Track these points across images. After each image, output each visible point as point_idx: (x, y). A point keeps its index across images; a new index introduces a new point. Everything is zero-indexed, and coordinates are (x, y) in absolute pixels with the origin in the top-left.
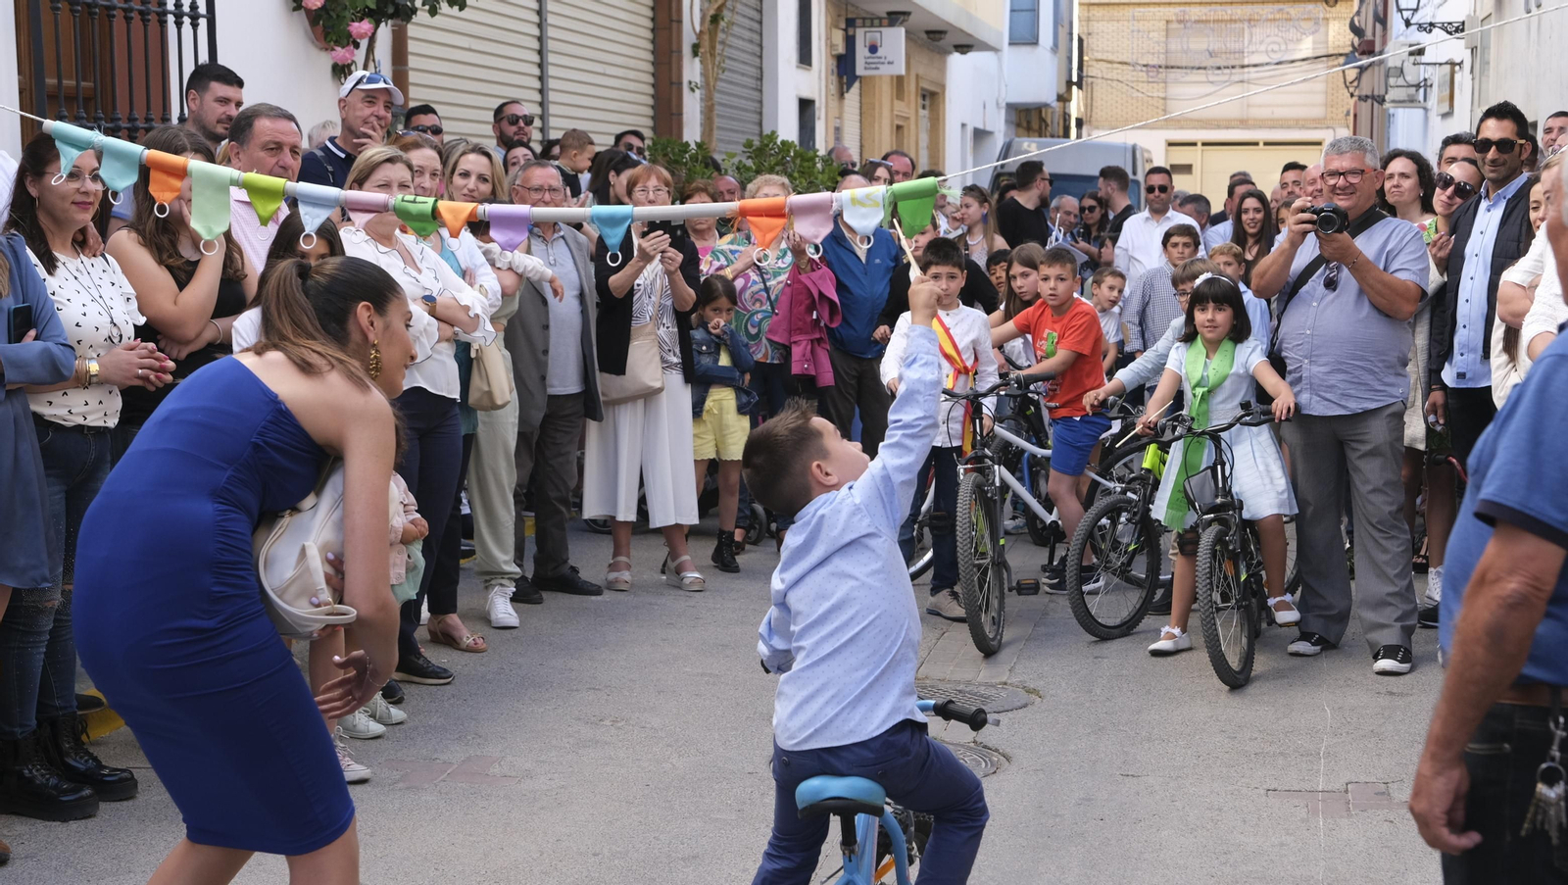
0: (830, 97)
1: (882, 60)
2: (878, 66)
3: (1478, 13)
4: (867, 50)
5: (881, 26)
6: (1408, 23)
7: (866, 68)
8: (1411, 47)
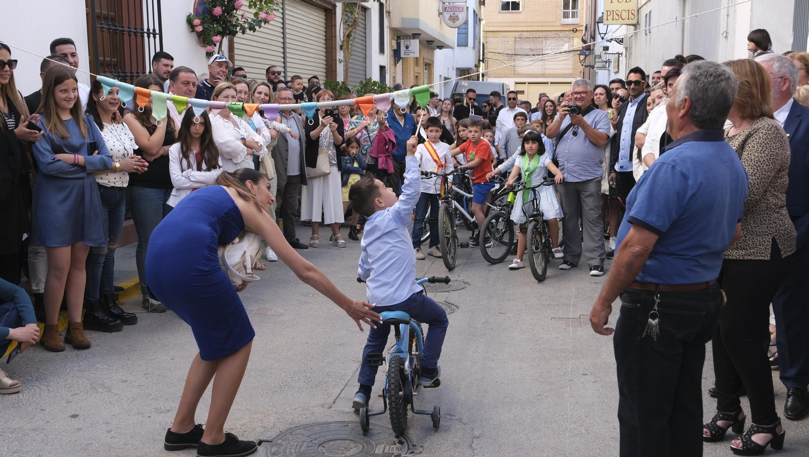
0: (391, 65)
2: (409, 54)
3: (628, 35)
4: (405, 48)
5: (410, 39)
6: (603, 38)
7: (404, 55)
8: (604, 47)
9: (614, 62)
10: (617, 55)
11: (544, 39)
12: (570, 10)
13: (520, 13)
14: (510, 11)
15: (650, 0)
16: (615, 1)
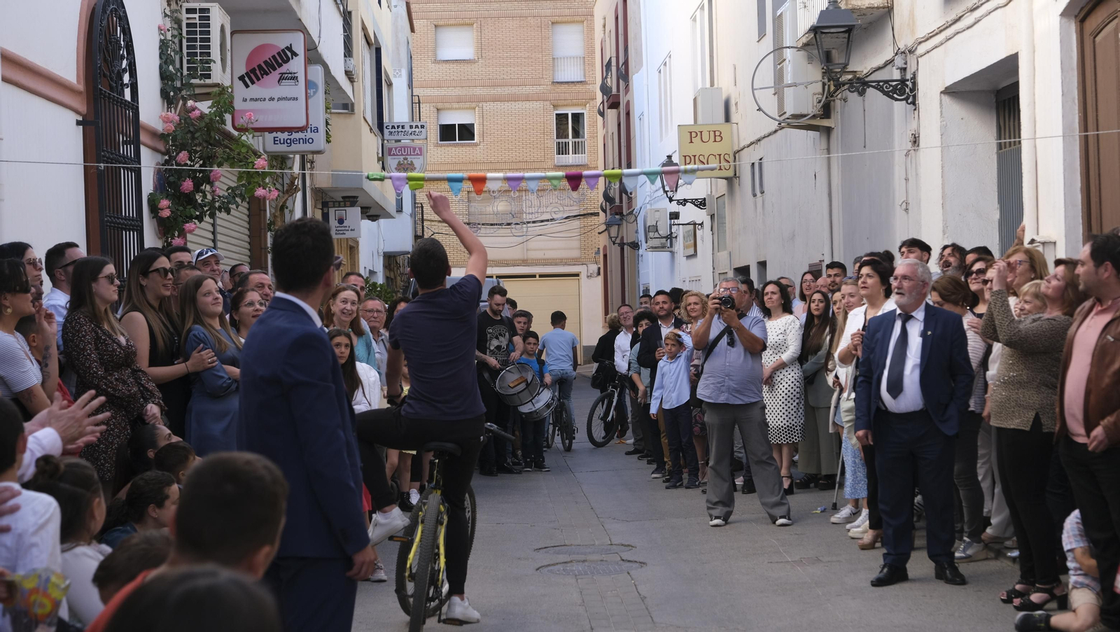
1: (346, 229)
2: (345, 232)
3: (713, 193)
4: (337, 221)
5: (345, 206)
6: (671, 200)
8: (671, 214)
9: (684, 237)
10: (692, 227)
11: (524, 193)
12: (570, 140)
13: (476, 145)
14: (457, 141)
15: (759, 140)
16: (697, 140)
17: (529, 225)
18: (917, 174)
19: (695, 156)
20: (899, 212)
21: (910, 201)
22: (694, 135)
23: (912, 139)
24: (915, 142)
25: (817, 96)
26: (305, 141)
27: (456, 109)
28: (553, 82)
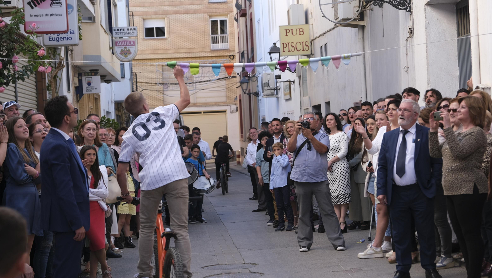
0: (75, 102)
1: (92, 88)
2: (91, 90)
4: (87, 84)
5: (91, 75)
7: (87, 91)
8: (276, 76)
9: (284, 89)
10: (288, 83)
12: (219, 35)
13: (166, 39)
14: (155, 37)
15: (325, 34)
16: (290, 34)
17: (197, 84)
18: (413, 51)
19: (289, 43)
20: (403, 72)
21: (409, 66)
22: (288, 31)
23: (410, 31)
24: (411, 33)
25: (356, 8)
26: (67, 39)
27: (154, 19)
28: (209, 3)
